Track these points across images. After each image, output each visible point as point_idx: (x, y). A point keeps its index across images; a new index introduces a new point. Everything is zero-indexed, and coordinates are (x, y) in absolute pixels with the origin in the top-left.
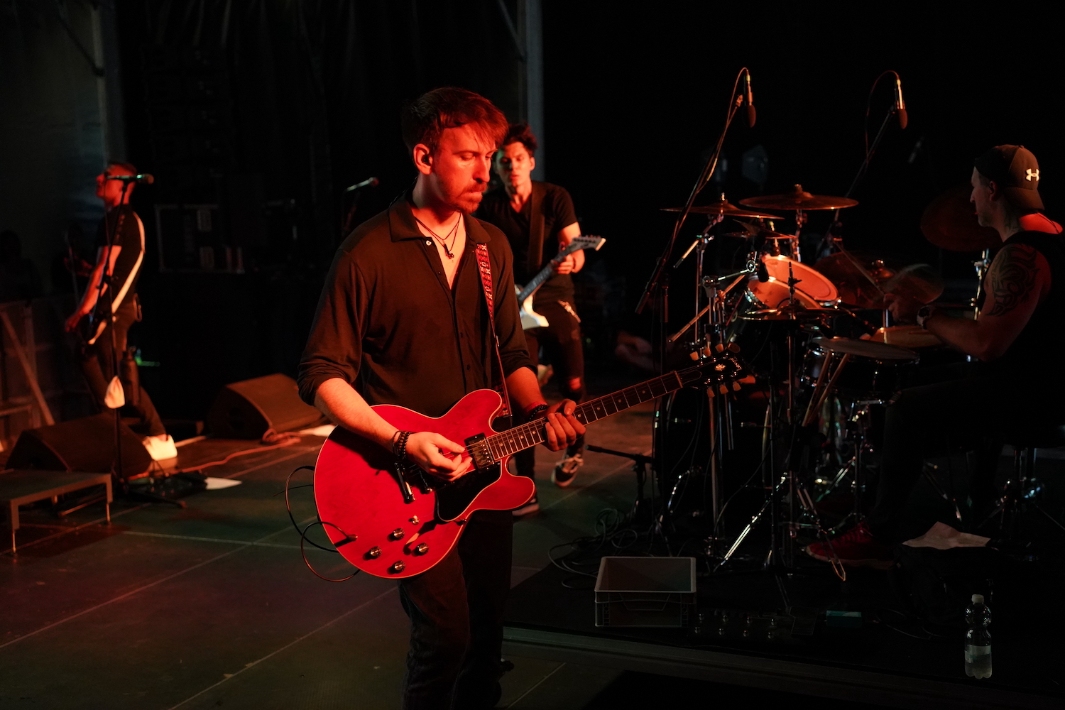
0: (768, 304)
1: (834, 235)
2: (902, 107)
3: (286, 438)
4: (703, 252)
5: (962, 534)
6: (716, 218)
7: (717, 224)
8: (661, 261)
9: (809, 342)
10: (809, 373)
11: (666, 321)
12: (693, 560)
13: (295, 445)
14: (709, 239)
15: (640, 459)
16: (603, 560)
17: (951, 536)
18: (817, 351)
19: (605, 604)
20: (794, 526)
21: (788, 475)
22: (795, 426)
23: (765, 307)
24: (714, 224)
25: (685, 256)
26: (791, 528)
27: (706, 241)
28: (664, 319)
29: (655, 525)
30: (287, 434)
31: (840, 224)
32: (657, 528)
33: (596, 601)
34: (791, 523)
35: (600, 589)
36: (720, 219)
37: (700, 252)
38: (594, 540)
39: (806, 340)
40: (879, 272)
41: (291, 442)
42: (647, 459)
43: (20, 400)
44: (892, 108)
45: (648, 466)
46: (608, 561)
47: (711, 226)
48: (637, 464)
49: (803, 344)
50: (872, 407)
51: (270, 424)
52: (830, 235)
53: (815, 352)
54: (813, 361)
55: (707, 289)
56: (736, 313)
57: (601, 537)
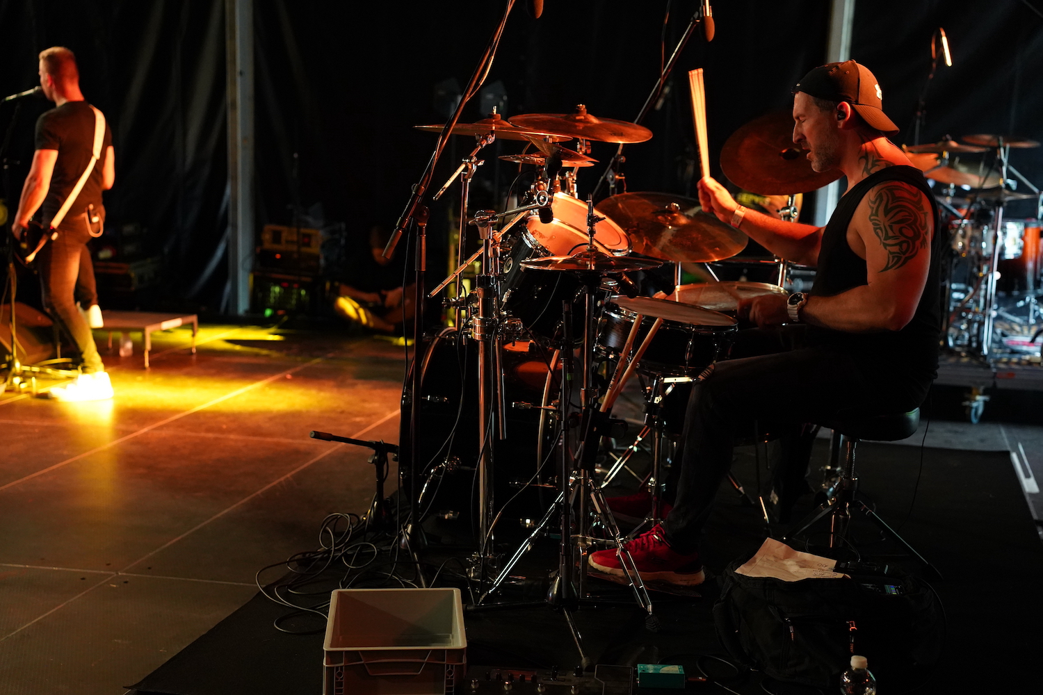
0: (551, 250)
1: (616, 172)
2: (708, 15)
4: (469, 180)
5: (799, 553)
6: (486, 138)
7: (487, 145)
8: (419, 188)
9: (605, 302)
10: (604, 341)
11: (423, 269)
12: (457, 592)
14: (480, 164)
15: (381, 449)
16: (334, 593)
17: (787, 556)
18: (615, 313)
19: (337, 668)
20: (584, 540)
21: (579, 474)
22: (591, 410)
23: (547, 253)
24: (484, 145)
25: (447, 184)
26: (580, 543)
27: (475, 168)
28: (420, 268)
29: (401, 537)
31: (623, 159)
32: (403, 541)
33: (324, 664)
34: (581, 536)
35: (331, 646)
36: (491, 139)
37: (465, 180)
38: (320, 556)
39: (602, 298)
40: (674, 218)
42: (391, 448)
44: (696, 15)
45: (391, 456)
46: (340, 593)
47: (480, 148)
48: (376, 455)
49: (599, 303)
50: (678, 385)
52: (611, 171)
53: (613, 315)
54: (609, 325)
55: (480, 228)
56: (511, 262)
57: (329, 552)
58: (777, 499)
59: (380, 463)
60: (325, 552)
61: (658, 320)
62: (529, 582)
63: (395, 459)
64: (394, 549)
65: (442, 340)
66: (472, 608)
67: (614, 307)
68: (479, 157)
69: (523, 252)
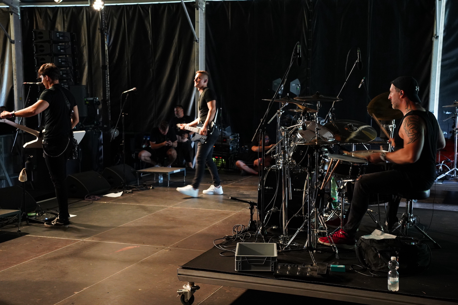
5: (385, 234)
6: (285, 103)
7: (285, 106)
10: (323, 168)
12: (275, 244)
14: (283, 112)
15: (252, 204)
16: (238, 244)
17: (381, 235)
19: (239, 261)
20: (316, 231)
25: (272, 119)
27: (281, 113)
29: (258, 230)
30: (95, 196)
32: (259, 232)
33: (235, 260)
35: (237, 255)
36: (287, 104)
37: (279, 117)
39: (322, 155)
44: (357, 61)
45: (255, 206)
46: (240, 244)
47: (283, 107)
48: (251, 207)
51: (88, 192)
52: (330, 113)
53: (326, 159)
54: (325, 163)
55: (282, 132)
56: (293, 143)
57: (235, 236)
58: (387, 223)
59: (251, 209)
60: (234, 236)
61: (339, 160)
62: (299, 244)
63: (256, 208)
64: (256, 235)
65: (271, 169)
66: (280, 251)
67: (326, 157)
68: (283, 110)
69: (297, 140)
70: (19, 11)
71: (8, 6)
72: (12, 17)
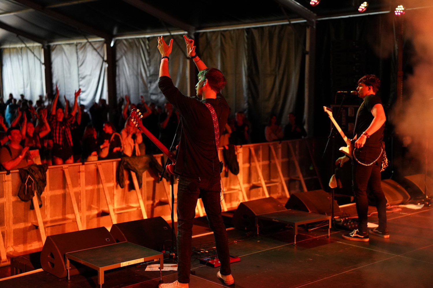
3: (395, 208)
13: (400, 211)
30: (395, 206)
41: (398, 210)
43: (275, 180)
51: (388, 201)
70: (315, 24)
71: (305, 21)
72: (308, 31)
